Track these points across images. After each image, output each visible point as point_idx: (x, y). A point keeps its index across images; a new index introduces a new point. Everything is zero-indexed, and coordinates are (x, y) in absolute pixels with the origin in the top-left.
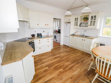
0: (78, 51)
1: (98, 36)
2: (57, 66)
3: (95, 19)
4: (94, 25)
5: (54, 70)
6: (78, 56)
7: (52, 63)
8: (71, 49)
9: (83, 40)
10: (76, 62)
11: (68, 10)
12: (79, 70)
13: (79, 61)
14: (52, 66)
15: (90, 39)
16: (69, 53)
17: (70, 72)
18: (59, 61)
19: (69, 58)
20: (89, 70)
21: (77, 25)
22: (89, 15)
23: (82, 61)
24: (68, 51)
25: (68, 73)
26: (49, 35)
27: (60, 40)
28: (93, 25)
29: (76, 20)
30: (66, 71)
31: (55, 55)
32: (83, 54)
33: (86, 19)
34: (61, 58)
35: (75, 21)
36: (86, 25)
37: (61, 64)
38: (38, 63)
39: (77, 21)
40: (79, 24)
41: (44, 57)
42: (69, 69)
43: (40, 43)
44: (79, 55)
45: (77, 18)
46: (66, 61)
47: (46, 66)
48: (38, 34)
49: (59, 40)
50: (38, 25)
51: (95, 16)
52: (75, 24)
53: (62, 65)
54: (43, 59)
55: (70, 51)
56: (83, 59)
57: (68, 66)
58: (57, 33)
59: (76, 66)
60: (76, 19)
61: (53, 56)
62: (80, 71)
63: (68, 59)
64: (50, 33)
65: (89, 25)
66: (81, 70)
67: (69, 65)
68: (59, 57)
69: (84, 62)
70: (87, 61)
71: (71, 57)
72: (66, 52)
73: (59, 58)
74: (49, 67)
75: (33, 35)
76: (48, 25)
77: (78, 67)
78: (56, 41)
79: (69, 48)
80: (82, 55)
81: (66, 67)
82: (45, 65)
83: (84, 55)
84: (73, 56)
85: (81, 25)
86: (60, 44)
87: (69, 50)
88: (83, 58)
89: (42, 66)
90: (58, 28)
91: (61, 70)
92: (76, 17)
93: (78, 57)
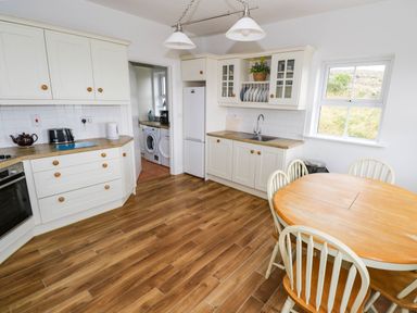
0: (238, 198)
1: (304, 134)
2: (136, 279)
3: (290, 75)
4: (288, 95)
5: (120, 302)
6: (236, 220)
7: (117, 266)
8: (210, 190)
9: (252, 152)
10: (222, 244)
11: (179, 28)
12: (231, 283)
13: (237, 242)
14: (111, 281)
15: (279, 147)
16: (201, 208)
17: (190, 300)
18: (153, 253)
19: (199, 230)
20: (267, 277)
21: (233, 96)
22: (270, 57)
23: (248, 240)
24: (199, 201)
25: (183, 304)
26: (114, 136)
27: (168, 153)
28: (286, 97)
29: (225, 72)
30: (173, 297)
31: (139, 226)
32: (255, 207)
33: (262, 70)
34: (160, 237)
35: (225, 78)
36: (264, 94)
37: (159, 263)
38: (42, 275)
39: (231, 78)
40: (237, 90)
41: (79, 241)
42: (189, 286)
43: (57, 175)
44: (238, 212)
45: (232, 67)
46: (182, 249)
47: (80, 289)
48: (51, 133)
49: (166, 156)
50: (45, 88)
51: (291, 62)
52: (224, 89)
53: (160, 268)
54: (74, 252)
55: (208, 198)
56: (251, 230)
57: (186, 273)
58: (158, 124)
59: (219, 267)
60: (228, 70)
61: (126, 231)
62: (235, 286)
63: (193, 239)
64: (113, 127)
65: (272, 96)
66: (238, 280)
67: (190, 266)
68: (152, 231)
69: (256, 241)
70: (264, 237)
71: (204, 227)
72: (188, 207)
73: (155, 237)
74: (94, 292)
75: (23, 136)
76: (100, 90)
77: (227, 267)
78: (156, 158)
79: (206, 188)
80: (250, 211)
81: (179, 275)
82: (79, 284)
83: (259, 211)
84: (214, 221)
85: (246, 95)
86: (172, 173)
87: (202, 197)
88: (252, 222)
89: (57, 292)
90: (165, 104)
91: (154, 295)
92: (228, 63)
93: (234, 223)
